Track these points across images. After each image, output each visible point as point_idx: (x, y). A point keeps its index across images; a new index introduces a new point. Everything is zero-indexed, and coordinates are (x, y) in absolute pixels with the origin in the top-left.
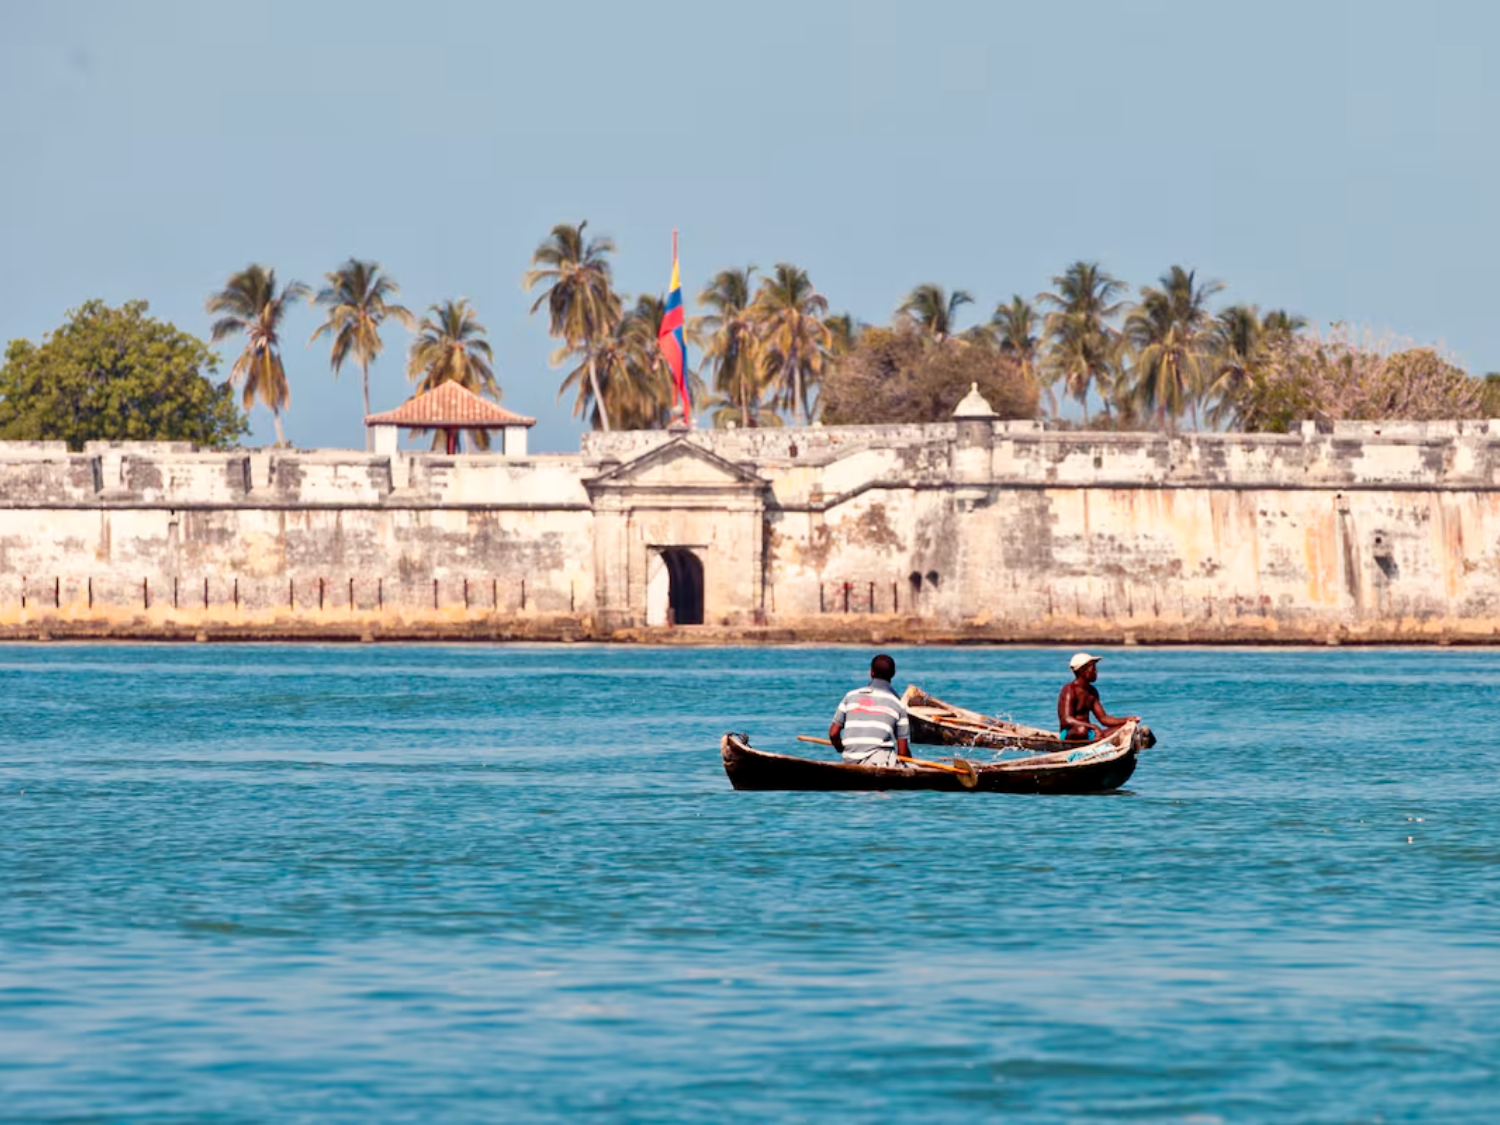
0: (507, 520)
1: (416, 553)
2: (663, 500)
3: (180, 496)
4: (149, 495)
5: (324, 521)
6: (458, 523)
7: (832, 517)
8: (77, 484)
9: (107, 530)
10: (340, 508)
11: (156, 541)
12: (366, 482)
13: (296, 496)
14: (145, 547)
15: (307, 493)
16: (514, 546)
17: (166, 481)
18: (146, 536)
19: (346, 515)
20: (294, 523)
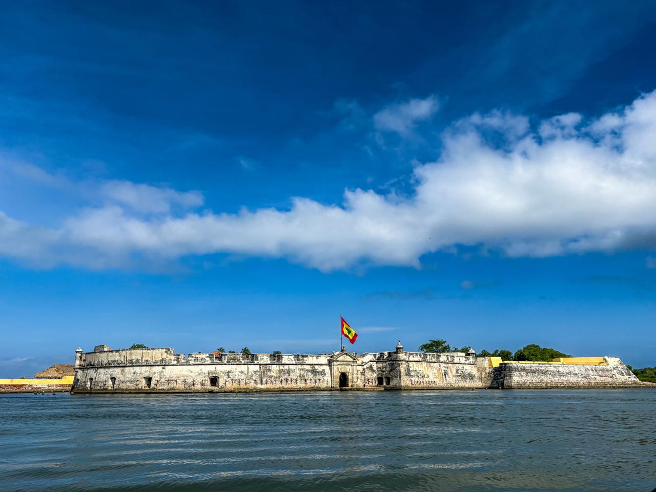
0: (316, 367)
1: (302, 373)
2: (342, 363)
3: (262, 362)
4: (256, 362)
5: (286, 367)
6: (308, 367)
7: (365, 367)
8: (243, 359)
9: (248, 369)
10: (289, 365)
11: (257, 371)
12: (293, 359)
13: (282, 362)
14: (256, 372)
15: (284, 362)
16: (318, 372)
17: (259, 359)
18: (255, 370)
19: (290, 366)
20: (281, 367)
